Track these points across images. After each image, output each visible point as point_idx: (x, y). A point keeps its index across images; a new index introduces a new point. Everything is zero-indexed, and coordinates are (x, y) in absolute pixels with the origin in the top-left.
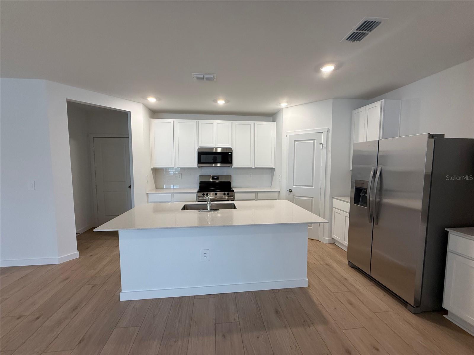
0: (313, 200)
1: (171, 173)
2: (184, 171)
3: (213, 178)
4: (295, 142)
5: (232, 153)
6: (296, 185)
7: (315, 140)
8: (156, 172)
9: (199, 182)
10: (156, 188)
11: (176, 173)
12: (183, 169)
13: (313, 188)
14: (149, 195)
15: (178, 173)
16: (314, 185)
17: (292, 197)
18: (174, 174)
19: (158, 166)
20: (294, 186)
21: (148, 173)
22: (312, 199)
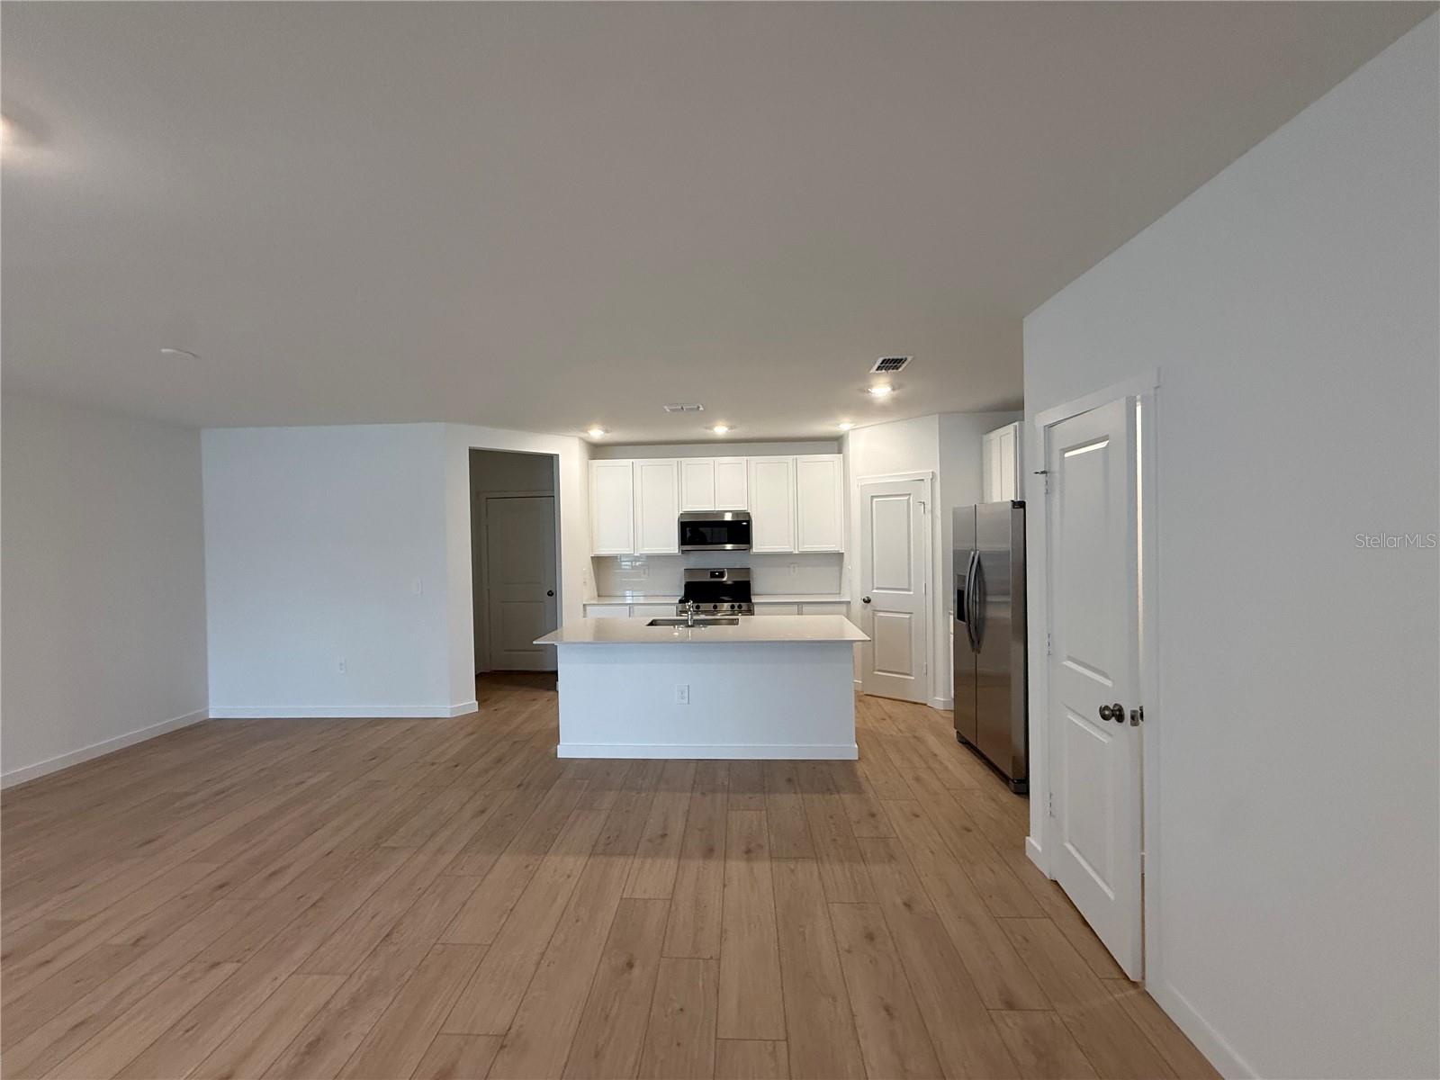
0: (913, 620)
1: (626, 565)
2: (654, 560)
3: (713, 575)
4: (872, 500)
5: (749, 522)
6: (878, 589)
7: (910, 494)
8: (600, 563)
9: (684, 584)
10: (599, 596)
11: (637, 564)
12: (650, 558)
13: (912, 593)
14: (588, 608)
15: (642, 565)
16: (913, 588)
17: (871, 614)
18: (633, 568)
19: (604, 551)
20: (875, 591)
21: (587, 566)
22: (910, 618)
